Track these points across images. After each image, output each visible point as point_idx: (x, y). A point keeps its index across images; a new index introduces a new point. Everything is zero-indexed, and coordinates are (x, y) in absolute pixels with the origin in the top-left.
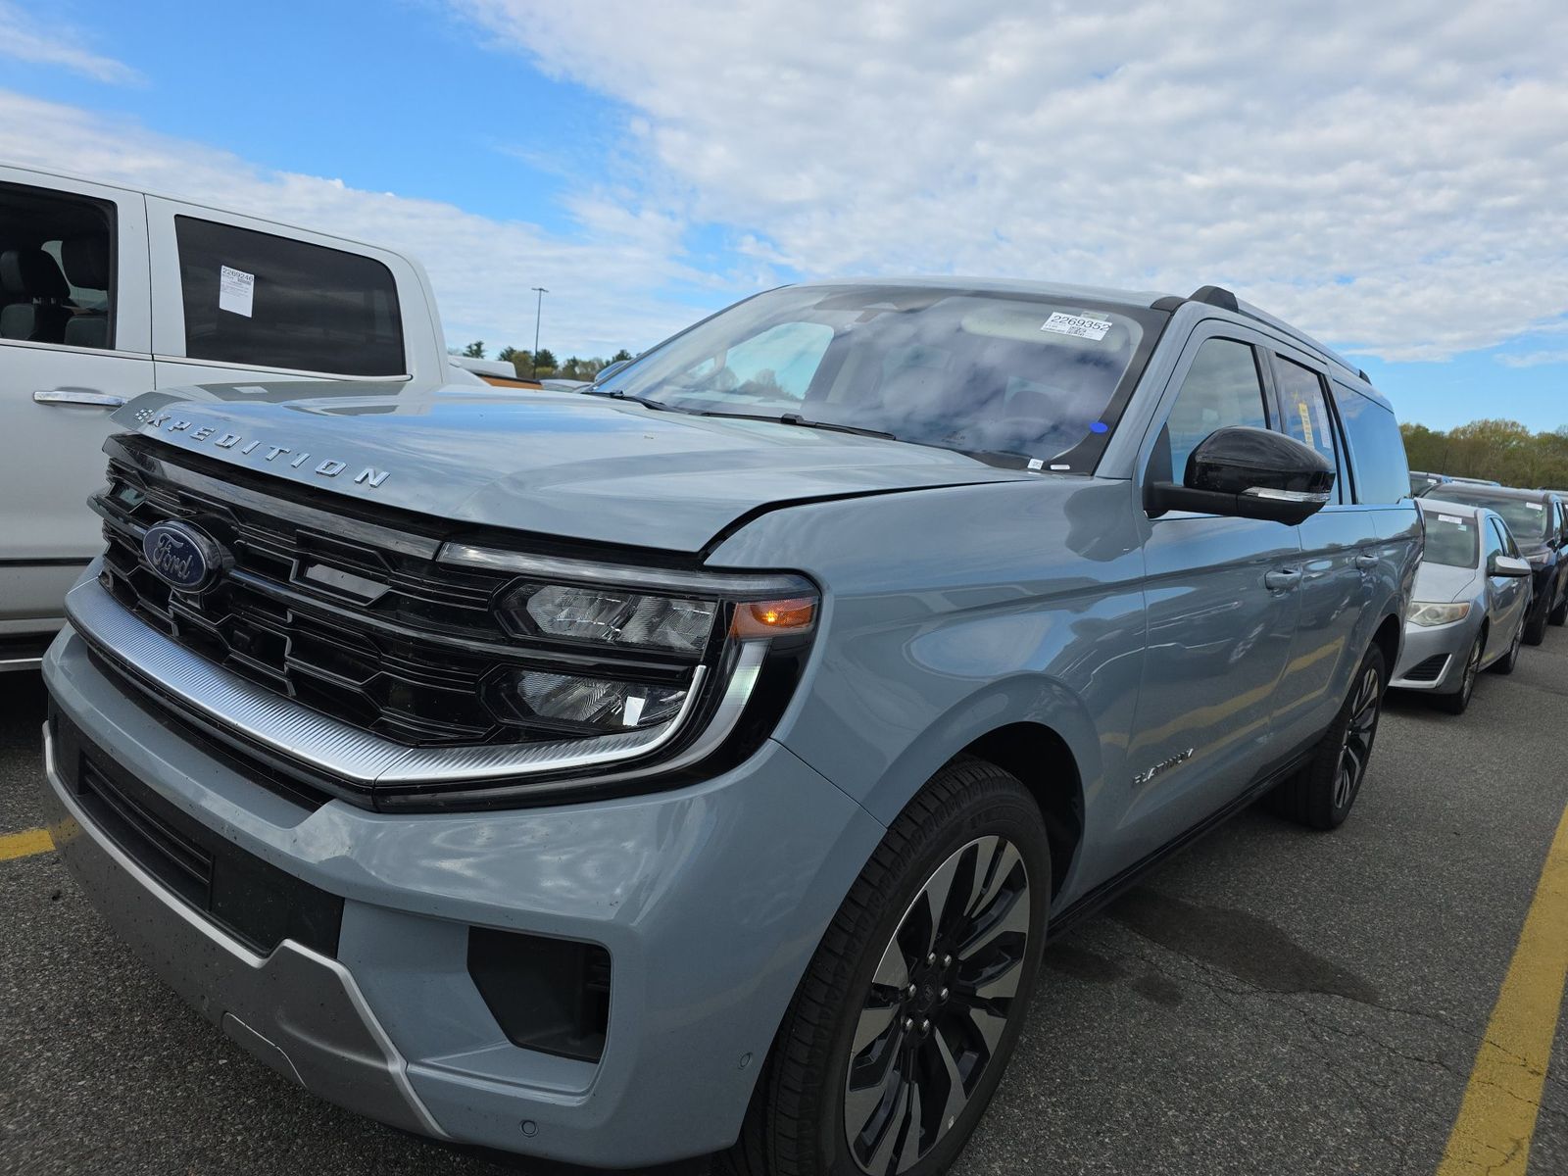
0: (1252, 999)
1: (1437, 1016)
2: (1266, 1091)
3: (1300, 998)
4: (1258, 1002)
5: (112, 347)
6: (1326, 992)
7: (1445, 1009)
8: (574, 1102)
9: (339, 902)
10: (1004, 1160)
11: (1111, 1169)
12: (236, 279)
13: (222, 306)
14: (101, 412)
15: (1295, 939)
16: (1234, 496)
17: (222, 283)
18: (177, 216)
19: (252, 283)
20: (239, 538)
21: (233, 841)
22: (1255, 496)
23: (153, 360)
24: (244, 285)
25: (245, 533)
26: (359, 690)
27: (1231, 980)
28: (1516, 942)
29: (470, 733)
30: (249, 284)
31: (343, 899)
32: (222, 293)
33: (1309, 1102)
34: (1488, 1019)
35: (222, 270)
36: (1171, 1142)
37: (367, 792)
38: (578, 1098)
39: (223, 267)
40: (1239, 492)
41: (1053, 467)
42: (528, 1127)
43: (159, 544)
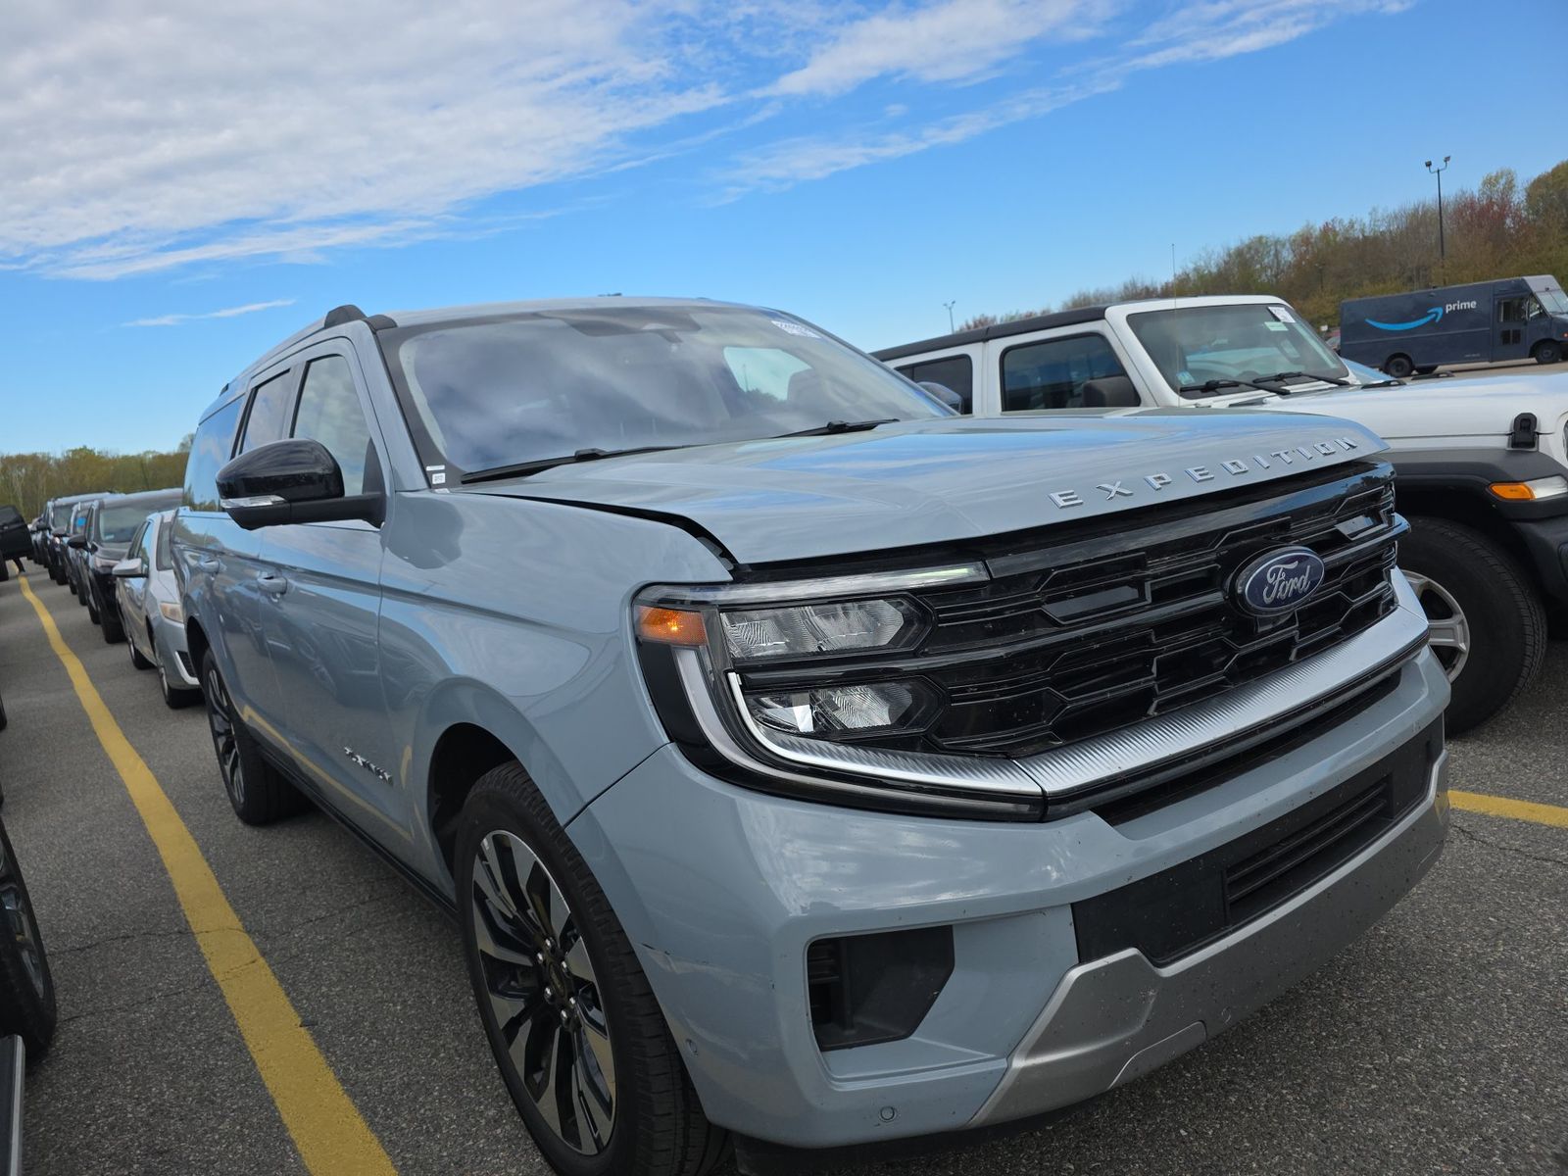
43: (1270, 580)
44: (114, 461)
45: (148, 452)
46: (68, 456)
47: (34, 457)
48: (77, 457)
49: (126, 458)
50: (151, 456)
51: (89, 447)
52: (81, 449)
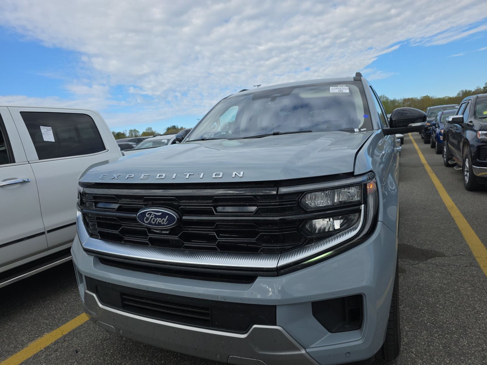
0: (420, 265)
1: (461, 255)
2: (444, 286)
3: (430, 261)
4: (422, 265)
5: (14, 162)
6: (433, 257)
7: (461, 252)
8: (360, 342)
9: (275, 307)
10: (406, 326)
11: (431, 318)
12: (46, 129)
13: (45, 140)
14: (19, 185)
15: (415, 246)
16: (405, 127)
17: (42, 132)
18: (20, 112)
19: (51, 130)
20: (180, 206)
21: (225, 301)
22: (411, 126)
23: (29, 163)
24: (49, 131)
25: (184, 204)
26: (254, 241)
27: (411, 261)
28: (460, 231)
29: (295, 244)
30: (50, 130)
31: (276, 306)
32: (43, 136)
33: (456, 285)
34: (471, 251)
35: (41, 128)
36: (437, 306)
37: (275, 271)
38: (360, 341)
39: (41, 126)
40: (407, 126)
41: (362, 130)
42: (348, 355)
43: (147, 216)
44: (435, 99)
45: (446, 97)
46: (422, 98)
47: (412, 99)
48: (424, 98)
49: (439, 99)
50: (447, 98)
51: (429, 96)
52: (426, 96)
